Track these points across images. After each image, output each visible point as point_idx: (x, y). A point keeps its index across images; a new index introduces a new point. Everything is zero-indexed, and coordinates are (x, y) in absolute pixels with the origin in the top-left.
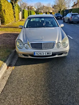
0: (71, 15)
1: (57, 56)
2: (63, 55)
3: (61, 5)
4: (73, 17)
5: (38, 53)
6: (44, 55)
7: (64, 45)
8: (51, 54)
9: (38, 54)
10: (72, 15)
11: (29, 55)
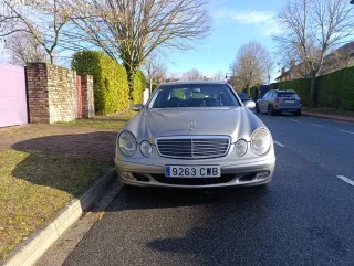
0: (275, 95)
1: (237, 182)
2: (255, 180)
3: (248, 76)
4: (281, 99)
5: (178, 167)
6: (198, 175)
7: (257, 150)
8: (219, 175)
9: (179, 172)
10: (279, 94)
11: (150, 177)
